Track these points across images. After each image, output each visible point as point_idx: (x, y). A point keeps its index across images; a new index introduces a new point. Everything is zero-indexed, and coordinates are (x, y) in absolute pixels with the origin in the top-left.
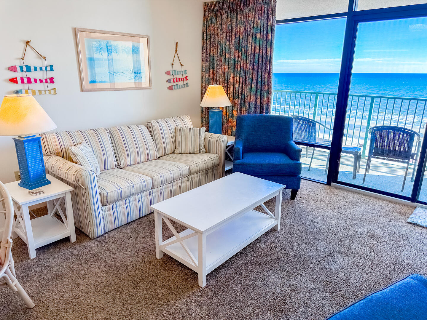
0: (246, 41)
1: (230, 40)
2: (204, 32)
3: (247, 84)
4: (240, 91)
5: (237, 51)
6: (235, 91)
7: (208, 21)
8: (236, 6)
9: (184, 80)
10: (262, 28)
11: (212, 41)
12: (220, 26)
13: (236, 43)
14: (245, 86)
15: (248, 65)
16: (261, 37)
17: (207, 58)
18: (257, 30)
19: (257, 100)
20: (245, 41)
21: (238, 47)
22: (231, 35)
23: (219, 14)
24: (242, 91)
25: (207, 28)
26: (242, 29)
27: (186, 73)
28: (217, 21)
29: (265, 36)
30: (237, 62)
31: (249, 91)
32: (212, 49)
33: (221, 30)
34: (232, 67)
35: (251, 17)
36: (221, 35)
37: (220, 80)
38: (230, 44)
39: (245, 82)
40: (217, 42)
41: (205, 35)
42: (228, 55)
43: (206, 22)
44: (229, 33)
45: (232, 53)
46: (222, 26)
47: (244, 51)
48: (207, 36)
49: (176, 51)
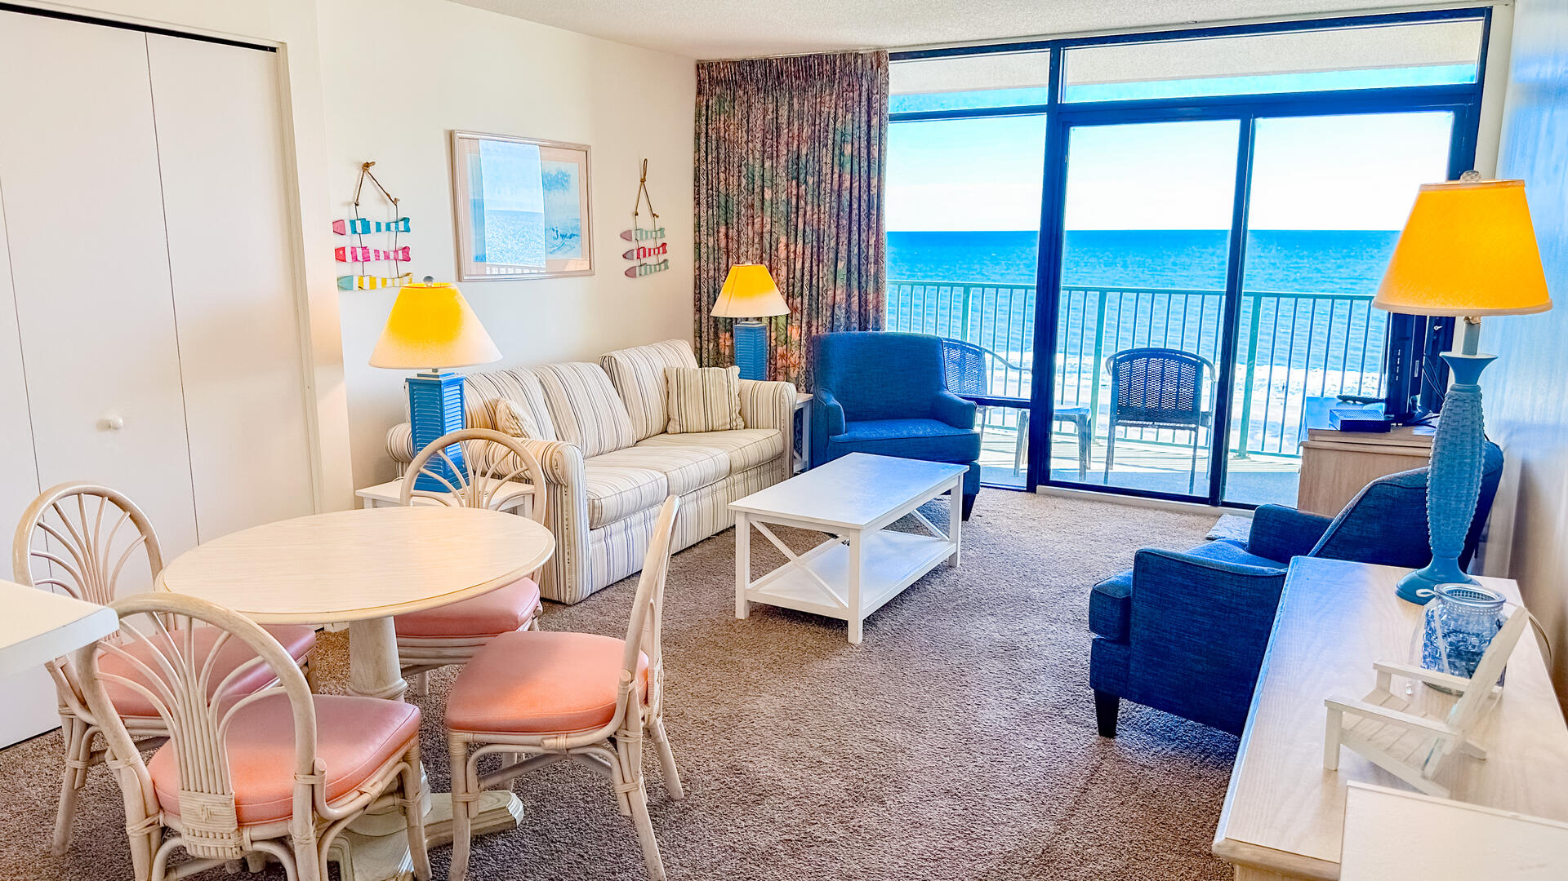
0: (816, 159)
1: (775, 155)
2: (699, 134)
3: (825, 261)
4: (807, 277)
5: (794, 183)
6: (793, 278)
7: (710, 108)
8: (787, 76)
9: (659, 253)
10: (856, 131)
11: (722, 156)
12: (745, 121)
13: (790, 163)
14: (818, 266)
15: (825, 217)
16: (855, 153)
17: (710, 199)
18: (843, 134)
19: (852, 300)
20: (813, 160)
21: (795, 174)
22: (775, 143)
23: (741, 93)
24: (811, 278)
25: (707, 125)
26: (805, 131)
27: (663, 236)
28: (736, 107)
29: (864, 152)
30: (794, 210)
31: (831, 277)
32: (722, 176)
33: (747, 132)
34: (783, 222)
35: (827, 105)
36: (747, 142)
37: (747, 252)
38: (775, 165)
39: (818, 256)
40: (736, 159)
41: (703, 140)
42: (770, 193)
43: (704, 108)
44: (772, 139)
45: (781, 189)
46: (750, 121)
47: (813, 184)
48: (710, 144)
49: (643, 181)
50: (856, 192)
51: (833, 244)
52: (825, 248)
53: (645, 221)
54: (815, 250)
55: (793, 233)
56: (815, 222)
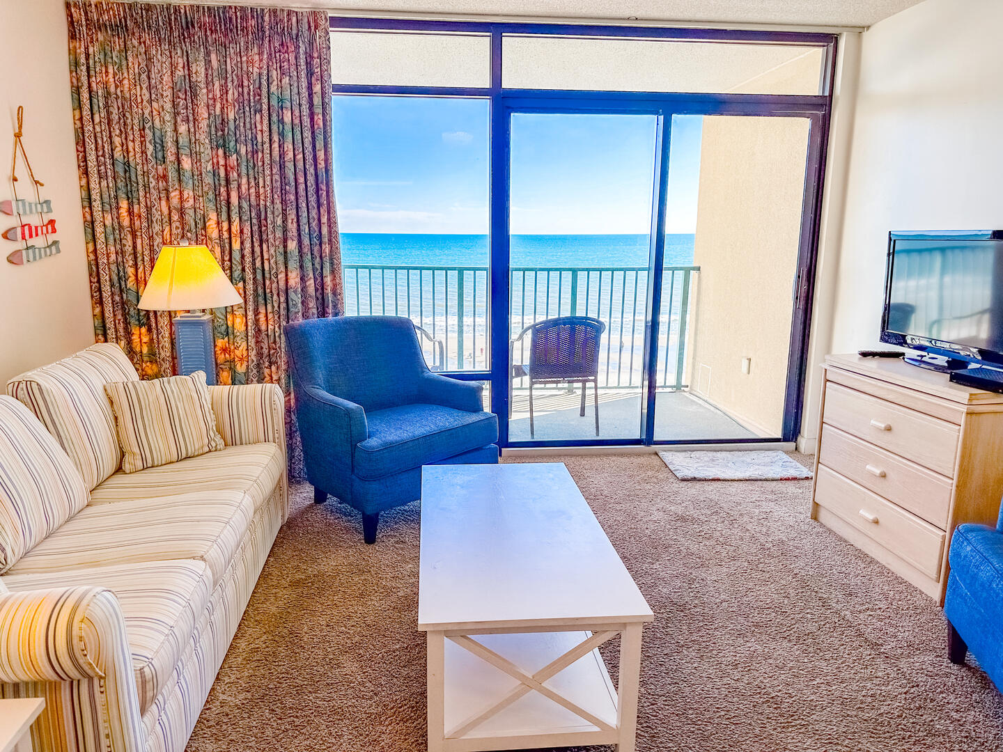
1: (191, 118)
2: (78, 88)
3: (271, 240)
4: (248, 259)
5: (221, 152)
6: (230, 260)
7: (92, 56)
8: (200, 28)
10: (295, 97)
11: (115, 117)
12: (144, 76)
13: (213, 129)
16: (297, 121)
17: (102, 167)
18: (280, 100)
19: (308, 284)
20: (244, 126)
21: (221, 142)
22: (190, 105)
23: (135, 42)
24: (254, 260)
25: (89, 76)
26: (230, 92)
27: (50, 210)
28: (130, 59)
29: (306, 121)
30: (223, 183)
32: (117, 140)
33: (149, 88)
34: (211, 196)
36: (150, 101)
37: (163, 232)
38: (192, 130)
40: (136, 121)
41: (85, 95)
42: (189, 161)
43: (83, 56)
44: (186, 100)
45: (204, 158)
46: (153, 76)
47: (247, 154)
48: (95, 101)
49: (18, 136)
50: (300, 165)
51: (279, 221)
52: (270, 227)
53: (25, 190)
54: (255, 228)
55: (224, 209)
56: (253, 198)
